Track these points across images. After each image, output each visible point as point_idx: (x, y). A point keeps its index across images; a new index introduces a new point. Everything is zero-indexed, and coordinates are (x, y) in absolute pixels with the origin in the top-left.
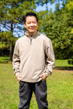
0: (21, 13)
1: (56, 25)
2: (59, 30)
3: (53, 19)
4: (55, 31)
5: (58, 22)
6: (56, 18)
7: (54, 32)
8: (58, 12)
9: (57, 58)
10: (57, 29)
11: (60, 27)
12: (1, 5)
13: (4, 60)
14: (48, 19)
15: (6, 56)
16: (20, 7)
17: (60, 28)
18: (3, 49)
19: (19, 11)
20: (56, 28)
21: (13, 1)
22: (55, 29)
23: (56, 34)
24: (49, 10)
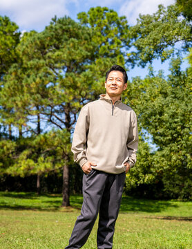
0: (90, 85)
1: (172, 109)
2: (181, 121)
3: (165, 95)
4: (171, 124)
5: (177, 102)
6: (174, 93)
7: (167, 128)
8: (176, 79)
9: (184, 197)
10: (176, 120)
11: (183, 115)
12: (42, 70)
13: (48, 204)
14: (154, 95)
15: (54, 195)
16: (87, 72)
17: (182, 118)
18: (46, 176)
19: (84, 82)
20: (173, 116)
21: (70, 58)
22: (170, 120)
23: (174, 132)
24: (156, 74)
